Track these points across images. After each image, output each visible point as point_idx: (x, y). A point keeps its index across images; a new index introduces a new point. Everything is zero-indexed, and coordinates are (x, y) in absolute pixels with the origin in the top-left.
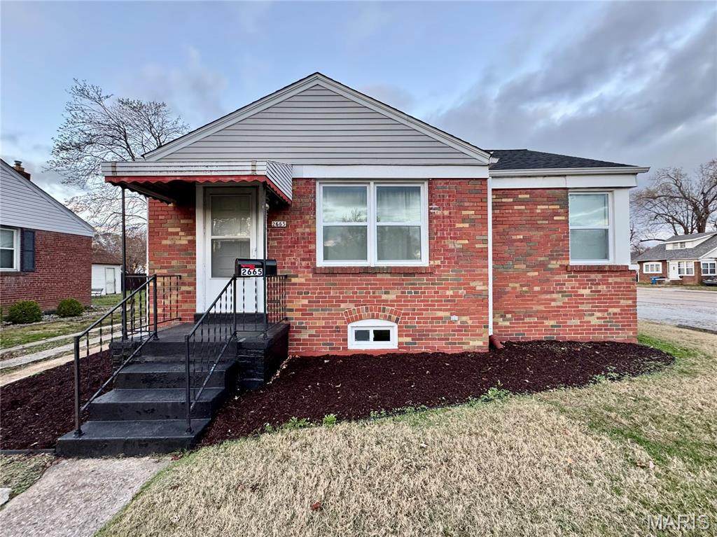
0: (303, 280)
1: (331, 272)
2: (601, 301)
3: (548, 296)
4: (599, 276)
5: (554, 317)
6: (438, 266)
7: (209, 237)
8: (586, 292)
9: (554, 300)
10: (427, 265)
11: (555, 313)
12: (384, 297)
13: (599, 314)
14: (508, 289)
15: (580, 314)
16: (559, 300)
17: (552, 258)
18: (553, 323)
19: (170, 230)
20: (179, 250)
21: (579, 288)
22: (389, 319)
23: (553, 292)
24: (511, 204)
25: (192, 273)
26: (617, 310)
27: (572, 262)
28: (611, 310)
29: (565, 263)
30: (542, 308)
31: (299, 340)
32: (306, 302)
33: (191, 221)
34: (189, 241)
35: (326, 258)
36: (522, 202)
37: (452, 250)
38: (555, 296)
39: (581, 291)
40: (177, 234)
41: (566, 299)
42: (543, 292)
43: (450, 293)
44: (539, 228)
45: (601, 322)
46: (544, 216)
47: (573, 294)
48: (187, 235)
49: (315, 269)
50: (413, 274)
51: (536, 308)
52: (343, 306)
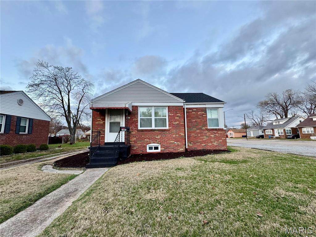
0: (135, 133)
1: (142, 131)
2: (217, 138)
3: (202, 137)
4: (216, 131)
5: (204, 143)
6: (171, 129)
7: (109, 122)
8: (213, 136)
9: (204, 138)
10: (168, 128)
11: (204, 142)
12: (157, 137)
13: (217, 142)
14: (191, 135)
15: (211, 142)
16: (205, 138)
17: (203, 126)
18: (204, 145)
19: (98, 119)
20: (100, 125)
21: (211, 135)
22: (158, 143)
23: (204, 136)
24: (191, 112)
25: (104, 131)
26: (221, 141)
27: (209, 128)
28: (219, 141)
29: (207, 128)
30: (201, 140)
31: (133, 149)
32: (135, 139)
33: (104, 117)
34: (103, 123)
35: (140, 127)
36: (194, 111)
37: (174, 125)
38: (204, 137)
39: (211, 136)
40: (100, 121)
41: (207, 138)
42: (201, 136)
43: (174, 136)
44: (199, 118)
45: (217, 144)
46: (200, 115)
47: (209, 137)
48: (103, 121)
49: (138, 130)
50: (164, 131)
51: (199, 140)
52: (145, 140)
